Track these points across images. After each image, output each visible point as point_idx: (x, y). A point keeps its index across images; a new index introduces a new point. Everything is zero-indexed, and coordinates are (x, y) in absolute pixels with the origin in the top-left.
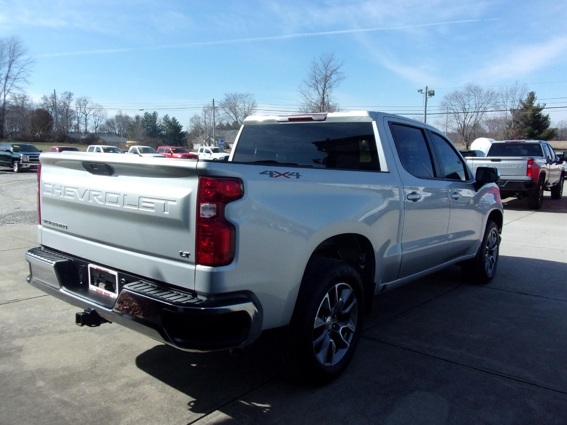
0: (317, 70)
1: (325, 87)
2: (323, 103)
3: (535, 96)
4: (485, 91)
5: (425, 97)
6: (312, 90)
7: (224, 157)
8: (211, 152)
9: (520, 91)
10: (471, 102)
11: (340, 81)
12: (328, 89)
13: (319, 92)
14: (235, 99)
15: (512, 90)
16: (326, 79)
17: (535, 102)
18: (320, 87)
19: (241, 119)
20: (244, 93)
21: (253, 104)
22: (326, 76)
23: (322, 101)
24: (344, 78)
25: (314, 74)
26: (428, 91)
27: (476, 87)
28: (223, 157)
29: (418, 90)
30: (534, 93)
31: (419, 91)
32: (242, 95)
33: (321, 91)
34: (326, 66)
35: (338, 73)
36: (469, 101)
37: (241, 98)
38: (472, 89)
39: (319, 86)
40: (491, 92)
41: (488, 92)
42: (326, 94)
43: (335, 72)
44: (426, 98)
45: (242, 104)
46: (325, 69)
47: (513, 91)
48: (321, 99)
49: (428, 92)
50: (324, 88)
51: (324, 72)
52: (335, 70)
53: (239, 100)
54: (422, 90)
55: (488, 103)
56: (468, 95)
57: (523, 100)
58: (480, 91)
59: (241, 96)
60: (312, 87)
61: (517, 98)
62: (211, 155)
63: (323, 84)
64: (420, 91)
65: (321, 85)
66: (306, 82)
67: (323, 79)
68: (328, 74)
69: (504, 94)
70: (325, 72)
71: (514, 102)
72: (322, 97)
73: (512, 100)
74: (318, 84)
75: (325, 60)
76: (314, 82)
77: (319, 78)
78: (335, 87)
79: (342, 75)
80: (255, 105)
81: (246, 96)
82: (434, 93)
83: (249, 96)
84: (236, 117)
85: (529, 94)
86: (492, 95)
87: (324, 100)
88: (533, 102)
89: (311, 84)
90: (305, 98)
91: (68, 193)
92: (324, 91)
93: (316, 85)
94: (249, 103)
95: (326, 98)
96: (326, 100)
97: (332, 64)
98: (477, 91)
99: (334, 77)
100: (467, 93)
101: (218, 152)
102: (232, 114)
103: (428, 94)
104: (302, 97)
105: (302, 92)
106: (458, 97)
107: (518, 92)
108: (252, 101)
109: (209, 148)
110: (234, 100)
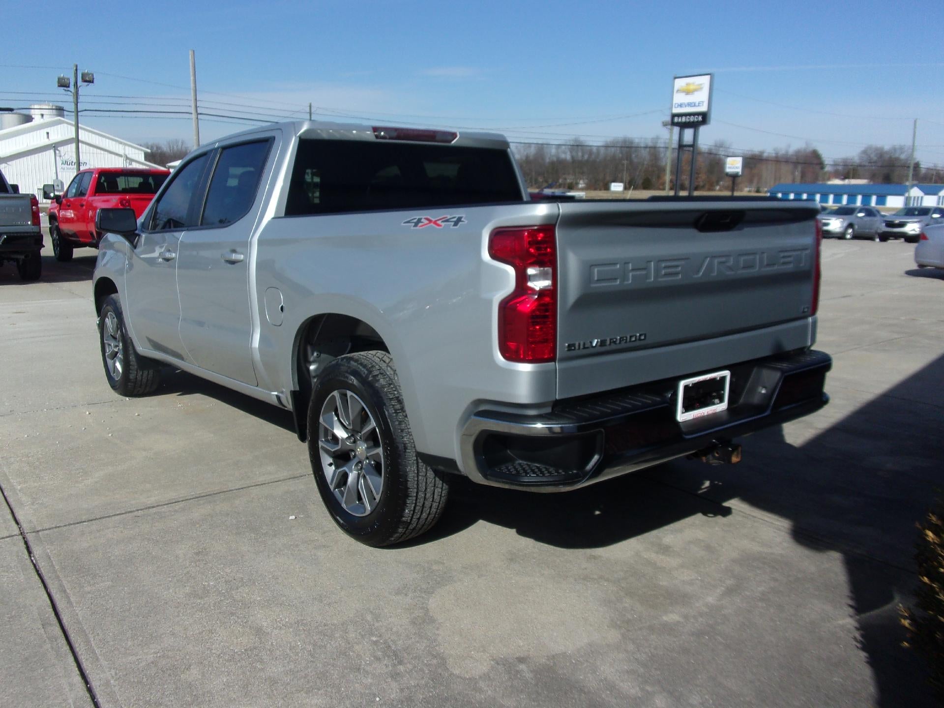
91: (666, 271)
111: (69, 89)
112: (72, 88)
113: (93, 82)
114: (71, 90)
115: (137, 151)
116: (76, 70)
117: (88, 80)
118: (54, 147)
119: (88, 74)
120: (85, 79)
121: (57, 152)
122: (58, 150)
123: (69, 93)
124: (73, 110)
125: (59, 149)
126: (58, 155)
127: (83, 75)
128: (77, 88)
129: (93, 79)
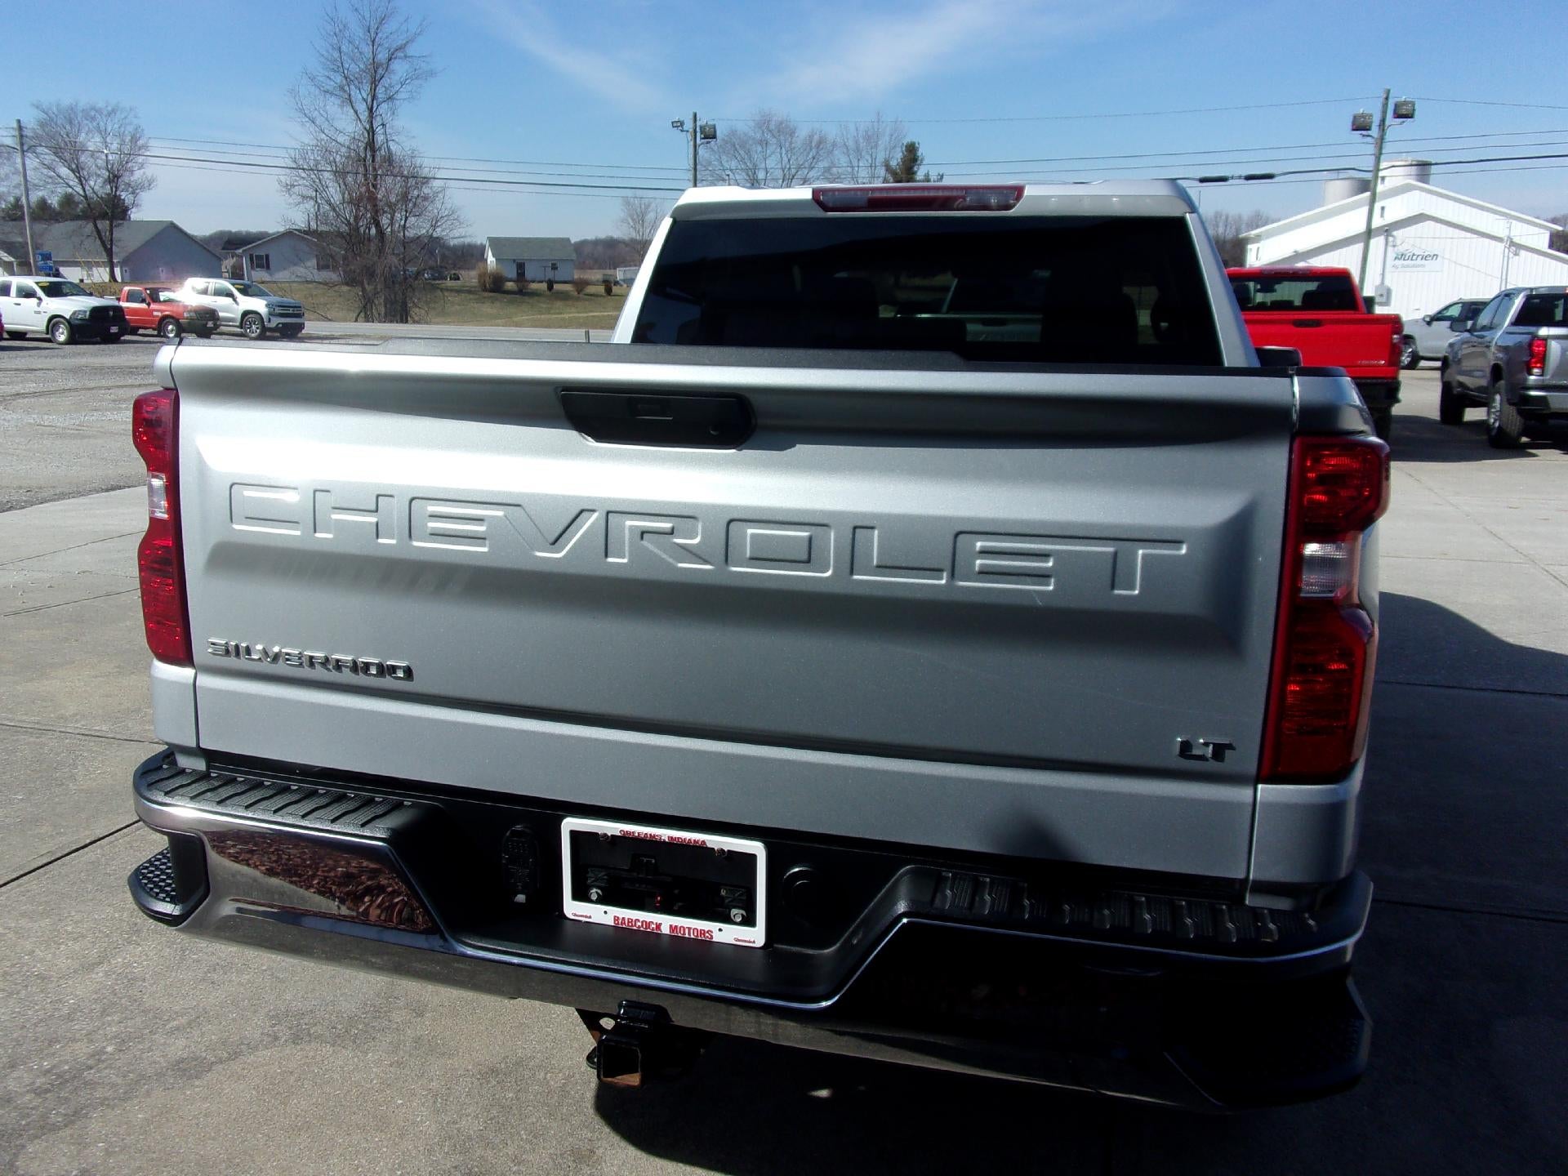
0: (345, 42)
1: (374, 98)
2: (371, 145)
3: (919, 154)
4: (803, 133)
5: (692, 143)
6: (333, 106)
7: (88, 310)
8: (40, 293)
9: (888, 138)
10: (772, 162)
11: (419, 82)
12: (384, 106)
13: (356, 112)
14: (71, 123)
15: (869, 133)
16: (376, 74)
17: (918, 169)
18: (360, 95)
19: (96, 188)
20: (101, 105)
21: (134, 139)
22: (376, 66)
23: (367, 140)
24: (432, 73)
25: (336, 55)
26: (701, 127)
27: (781, 123)
28: (85, 312)
29: (673, 123)
30: (917, 145)
31: (675, 125)
32: (93, 108)
33: (362, 108)
34: (372, 31)
35: (409, 57)
36: (765, 159)
37: (93, 119)
38: (772, 127)
39: (354, 92)
40: (816, 138)
41: (810, 137)
42: (378, 118)
43: (400, 54)
44: (695, 146)
45: (98, 139)
46: (370, 43)
47: (871, 139)
48: (365, 132)
49: (698, 129)
50: (369, 100)
51: (367, 50)
52: (400, 49)
53: (87, 124)
54: (682, 124)
55: (811, 168)
56: (764, 143)
57: (894, 163)
58: (792, 133)
59: (92, 114)
60: (332, 94)
61: (881, 157)
62: (39, 305)
63: (367, 87)
64: (679, 125)
65: (362, 91)
66: (312, 79)
67: (365, 72)
68: (382, 56)
69: (851, 144)
70: (371, 51)
71: (873, 168)
72: (368, 127)
73: (870, 161)
74: (352, 87)
75: (367, 15)
76: (339, 79)
77: (354, 68)
78: (404, 99)
79: (423, 65)
80: (140, 143)
81: (109, 114)
82: (715, 131)
83: (118, 113)
84: (80, 181)
85: (904, 149)
86: (821, 147)
87: (373, 137)
88: (915, 169)
89: (330, 85)
90: (312, 128)
91: (434, 525)
92: (371, 110)
93: (346, 88)
94: (121, 136)
95: (379, 130)
96: (380, 138)
97: (388, 28)
98: (783, 132)
99: (400, 68)
100: (758, 136)
101: (66, 295)
102: (64, 171)
103: (698, 134)
104: (303, 124)
105: (302, 110)
106: (737, 147)
107: (884, 142)
108: (130, 129)
109: (29, 282)
110: (68, 127)
111: (1369, 133)
112: (1375, 131)
113: (1411, 117)
114: (1373, 135)
115: (1536, 230)
116: (1387, 98)
117: (1404, 113)
118: (1387, 231)
119: (1405, 103)
120: (1400, 113)
121: (1391, 239)
122: (1393, 236)
123: (1369, 139)
124: (1371, 169)
125: (1395, 233)
126: (1390, 244)
127: (1397, 106)
128: (1383, 130)
129: (1414, 110)
